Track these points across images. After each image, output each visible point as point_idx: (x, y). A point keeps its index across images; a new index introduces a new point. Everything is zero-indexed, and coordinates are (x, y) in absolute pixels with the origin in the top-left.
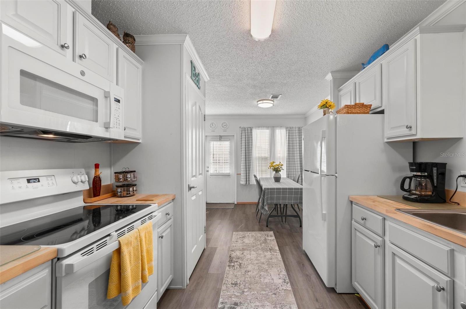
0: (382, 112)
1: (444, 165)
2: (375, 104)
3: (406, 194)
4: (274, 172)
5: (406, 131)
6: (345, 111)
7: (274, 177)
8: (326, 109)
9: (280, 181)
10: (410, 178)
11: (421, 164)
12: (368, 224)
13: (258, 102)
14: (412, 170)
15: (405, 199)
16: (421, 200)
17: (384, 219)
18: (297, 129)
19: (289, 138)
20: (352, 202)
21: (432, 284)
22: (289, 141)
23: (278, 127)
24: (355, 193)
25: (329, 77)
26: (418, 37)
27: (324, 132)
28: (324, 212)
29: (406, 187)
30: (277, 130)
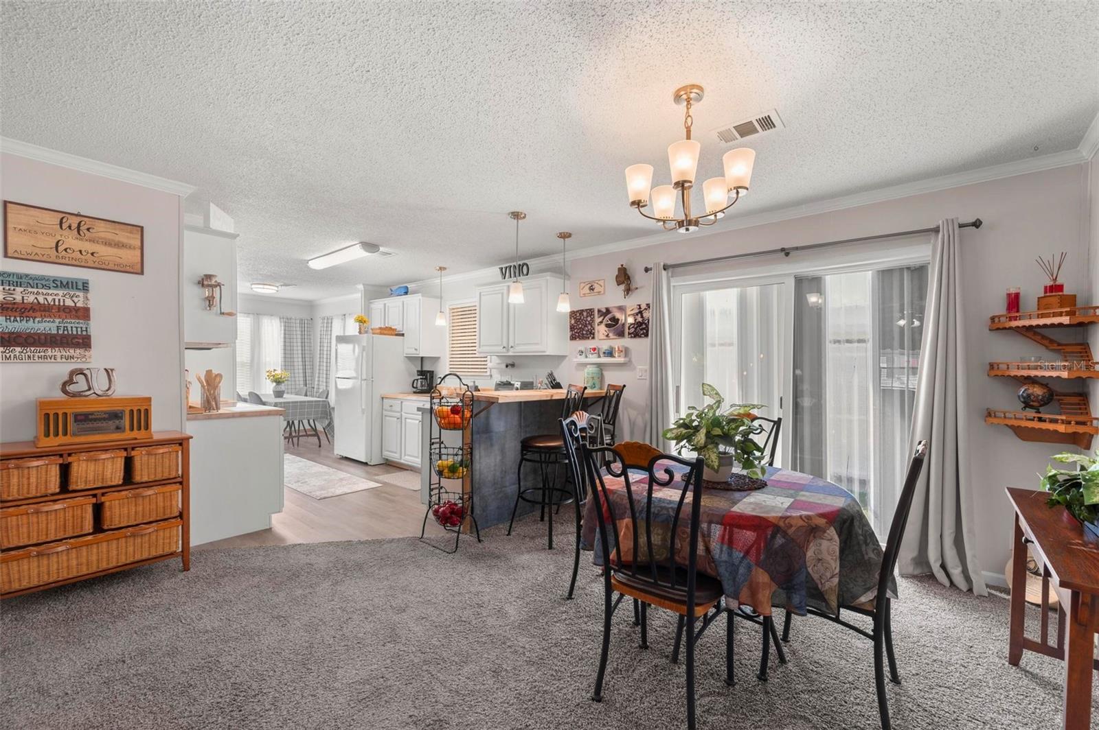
0: (403, 335)
1: (433, 372)
2: (398, 327)
3: (415, 390)
4: (275, 384)
5: (415, 352)
6: (379, 331)
7: (274, 391)
8: (361, 324)
9: (284, 396)
10: (417, 380)
11: (422, 371)
12: (394, 408)
13: (252, 284)
14: (418, 375)
15: (415, 392)
16: (422, 392)
17: (402, 402)
18: (298, 321)
19: (285, 334)
20: (383, 398)
21: (418, 422)
22: (285, 338)
23: (267, 315)
24: (385, 391)
25: (361, 287)
26: (421, 298)
27: (364, 347)
28: (363, 407)
29: (415, 385)
30: (266, 321)
